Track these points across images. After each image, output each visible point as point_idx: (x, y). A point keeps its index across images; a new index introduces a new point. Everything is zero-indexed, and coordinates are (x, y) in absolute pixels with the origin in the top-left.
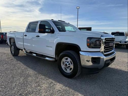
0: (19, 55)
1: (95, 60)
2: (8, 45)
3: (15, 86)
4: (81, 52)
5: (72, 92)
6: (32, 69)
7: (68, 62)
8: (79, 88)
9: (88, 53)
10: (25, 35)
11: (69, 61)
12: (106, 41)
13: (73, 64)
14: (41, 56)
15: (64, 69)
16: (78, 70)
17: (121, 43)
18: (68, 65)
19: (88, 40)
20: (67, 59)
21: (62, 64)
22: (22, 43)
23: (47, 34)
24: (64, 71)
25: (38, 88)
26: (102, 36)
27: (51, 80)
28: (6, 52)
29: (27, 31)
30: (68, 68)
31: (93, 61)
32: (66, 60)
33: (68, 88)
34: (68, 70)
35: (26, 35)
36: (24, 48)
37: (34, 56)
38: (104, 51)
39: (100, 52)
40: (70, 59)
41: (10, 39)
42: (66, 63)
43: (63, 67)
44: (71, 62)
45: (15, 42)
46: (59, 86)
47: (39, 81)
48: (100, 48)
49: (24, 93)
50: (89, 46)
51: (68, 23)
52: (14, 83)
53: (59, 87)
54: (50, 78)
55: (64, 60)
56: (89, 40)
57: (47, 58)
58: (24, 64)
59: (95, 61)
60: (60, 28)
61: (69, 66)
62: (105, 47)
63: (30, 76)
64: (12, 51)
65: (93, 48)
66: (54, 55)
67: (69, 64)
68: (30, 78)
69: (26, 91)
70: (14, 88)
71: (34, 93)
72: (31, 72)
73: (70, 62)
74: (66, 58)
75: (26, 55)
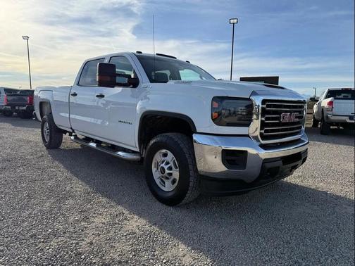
0: (62, 147)
1: (232, 158)
2: (37, 119)
3: (27, 218)
4: (195, 137)
5: (163, 237)
6: (83, 181)
7: (167, 163)
8: (188, 231)
9: (213, 139)
10: (72, 95)
11: (170, 161)
12: (268, 106)
13: (178, 169)
14: (109, 147)
15: (158, 181)
16: (191, 184)
17: (353, 119)
18: (167, 171)
19: (214, 103)
20: (165, 155)
21: (154, 170)
22: (67, 115)
23: (121, 88)
24: (159, 188)
25: (83, 224)
26: (254, 93)
27: (120, 208)
28: (32, 138)
29: (78, 84)
30: (167, 178)
31: (227, 160)
32: (163, 159)
33: (156, 229)
34: (168, 183)
35: (75, 95)
36: (71, 128)
37: (91, 148)
38: (261, 134)
39: (248, 136)
40: (172, 156)
41: (41, 104)
42: (163, 165)
43: (156, 174)
44: (174, 162)
45: (51, 113)
46: (136, 223)
47: (89, 209)
48: (248, 125)
49: (44, 233)
50: (217, 120)
51: (185, 61)
52: (28, 210)
53: (135, 225)
54: (119, 203)
55: (158, 157)
56: (216, 105)
57: (120, 153)
58: (67, 168)
59: (234, 161)
60: (166, 75)
61: (170, 174)
62: (263, 125)
63: (73, 197)
64: (45, 136)
65: (229, 125)
66: (137, 146)
67: (170, 168)
68: (70, 202)
69: (50, 228)
70: (23, 221)
71: (67, 235)
72: (78, 186)
73: (171, 164)
74: (164, 151)
75: (80, 147)
